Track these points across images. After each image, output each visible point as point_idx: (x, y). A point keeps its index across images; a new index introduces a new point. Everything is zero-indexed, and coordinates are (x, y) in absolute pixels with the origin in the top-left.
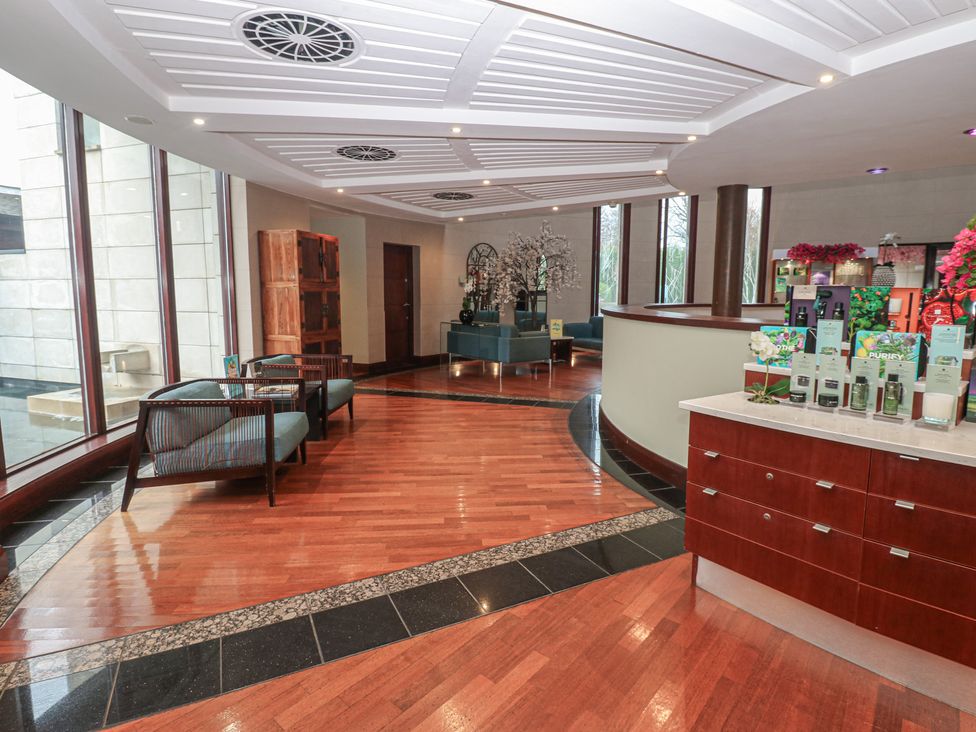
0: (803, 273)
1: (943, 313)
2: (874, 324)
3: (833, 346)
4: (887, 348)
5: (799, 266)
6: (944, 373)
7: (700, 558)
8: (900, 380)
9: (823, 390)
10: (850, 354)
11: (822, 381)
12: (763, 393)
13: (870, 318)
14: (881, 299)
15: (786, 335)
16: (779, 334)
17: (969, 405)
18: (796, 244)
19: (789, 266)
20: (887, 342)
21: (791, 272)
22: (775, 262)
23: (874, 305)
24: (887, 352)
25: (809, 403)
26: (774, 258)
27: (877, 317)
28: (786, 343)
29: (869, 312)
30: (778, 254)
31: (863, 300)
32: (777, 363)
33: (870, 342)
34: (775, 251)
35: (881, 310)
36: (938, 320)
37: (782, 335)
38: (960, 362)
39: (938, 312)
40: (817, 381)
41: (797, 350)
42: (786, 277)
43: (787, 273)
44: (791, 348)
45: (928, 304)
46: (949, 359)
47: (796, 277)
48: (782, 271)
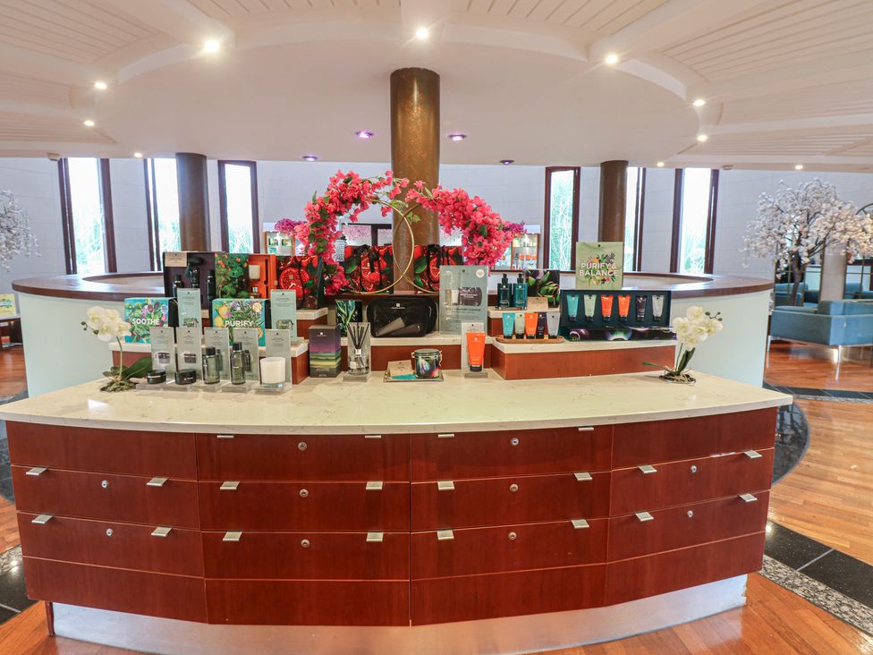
0: (289, 244)
1: (295, 277)
2: (238, 290)
3: (194, 317)
4: (239, 316)
5: (287, 238)
6: (277, 337)
7: (55, 605)
8: (244, 348)
9: (184, 366)
10: (208, 323)
11: (181, 356)
12: (119, 378)
13: (234, 285)
14: (241, 266)
15: (150, 307)
16: (143, 306)
17: (311, 362)
18: (281, 219)
19: (279, 237)
20: (239, 309)
21: (280, 243)
22: (266, 234)
23: (236, 272)
24: (239, 319)
25: (171, 381)
26: (264, 231)
27: (240, 283)
28: (150, 317)
29: (233, 279)
30: (267, 226)
31: (226, 267)
32: (144, 340)
33: (224, 310)
34: (264, 224)
35: (241, 277)
36: (292, 284)
37: (146, 307)
38: (295, 323)
39: (291, 277)
40: (176, 355)
41: (162, 323)
42: (277, 247)
43: (277, 244)
44: (156, 322)
45: (283, 270)
46: (287, 322)
47: (284, 247)
48: (272, 242)
